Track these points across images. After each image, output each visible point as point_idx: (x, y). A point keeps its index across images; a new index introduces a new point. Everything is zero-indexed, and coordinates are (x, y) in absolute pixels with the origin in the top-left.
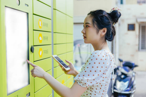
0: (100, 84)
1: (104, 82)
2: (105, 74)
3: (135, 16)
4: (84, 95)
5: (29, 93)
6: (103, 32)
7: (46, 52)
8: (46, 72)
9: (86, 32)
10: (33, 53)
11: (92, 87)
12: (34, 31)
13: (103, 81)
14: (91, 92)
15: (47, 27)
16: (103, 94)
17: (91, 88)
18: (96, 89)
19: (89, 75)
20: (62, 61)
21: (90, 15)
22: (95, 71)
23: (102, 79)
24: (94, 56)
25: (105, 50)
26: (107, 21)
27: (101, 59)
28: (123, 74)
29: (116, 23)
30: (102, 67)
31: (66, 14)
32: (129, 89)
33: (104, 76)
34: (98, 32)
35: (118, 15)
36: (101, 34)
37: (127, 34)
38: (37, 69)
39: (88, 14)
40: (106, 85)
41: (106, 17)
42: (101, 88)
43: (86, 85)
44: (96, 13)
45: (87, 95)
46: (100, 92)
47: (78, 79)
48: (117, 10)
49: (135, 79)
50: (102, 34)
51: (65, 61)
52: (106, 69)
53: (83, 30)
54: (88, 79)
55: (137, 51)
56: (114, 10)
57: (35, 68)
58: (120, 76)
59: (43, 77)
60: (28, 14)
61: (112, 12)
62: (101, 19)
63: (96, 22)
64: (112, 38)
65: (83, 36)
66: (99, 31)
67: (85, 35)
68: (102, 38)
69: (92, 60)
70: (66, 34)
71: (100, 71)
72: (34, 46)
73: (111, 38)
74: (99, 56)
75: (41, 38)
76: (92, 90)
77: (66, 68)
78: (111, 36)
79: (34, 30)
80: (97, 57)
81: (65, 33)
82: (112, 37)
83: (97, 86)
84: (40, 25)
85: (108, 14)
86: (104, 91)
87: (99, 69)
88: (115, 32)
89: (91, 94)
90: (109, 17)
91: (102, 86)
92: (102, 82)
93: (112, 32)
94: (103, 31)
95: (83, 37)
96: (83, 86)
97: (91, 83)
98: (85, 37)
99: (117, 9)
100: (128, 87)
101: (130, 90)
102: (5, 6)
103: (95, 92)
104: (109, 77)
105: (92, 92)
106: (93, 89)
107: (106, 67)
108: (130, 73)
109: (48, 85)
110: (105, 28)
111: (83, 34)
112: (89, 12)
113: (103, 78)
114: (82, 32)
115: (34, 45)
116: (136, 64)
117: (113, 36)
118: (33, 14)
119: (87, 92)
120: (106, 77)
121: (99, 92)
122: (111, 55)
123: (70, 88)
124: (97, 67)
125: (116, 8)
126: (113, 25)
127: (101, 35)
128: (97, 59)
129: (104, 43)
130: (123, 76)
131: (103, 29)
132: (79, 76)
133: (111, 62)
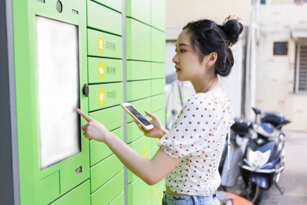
0: (203, 152)
1: (210, 150)
2: (213, 135)
3: (288, 27)
4: (175, 172)
5: (81, 167)
6: (210, 60)
7: (112, 95)
8: (110, 131)
9: (179, 61)
10: (87, 98)
11: (190, 159)
12: (89, 58)
13: (209, 147)
14: (187, 167)
15: (114, 50)
16: (208, 170)
17: (187, 160)
18: (197, 162)
19: (183, 137)
20: (139, 114)
21: (186, 30)
22: (195, 130)
23: (206, 144)
24: (192, 103)
25: (212, 92)
26: (217, 39)
27: (206, 109)
28: (260, 136)
29: (234, 43)
30: (207, 123)
31: (151, 26)
32: (270, 164)
33: (211, 139)
34: (201, 60)
35: (238, 28)
36: (207, 63)
37: (270, 61)
38: (94, 126)
39: (184, 29)
40: (214, 155)
41: (216, 32)
42: (205, 161)
43: (178, 153)
44: (197, 25)
45: (181, 171)
46: (203, 167)
47: (164, 144)
48: (235, 20)
49: (283, 145)
50: (209, 64)
51: (145, 113)
52: (214, 126)
53: (174, 58)
54: (181, 145)
55: (290, 93)
56: (231, 19)
57: (90, 123)
58: (255, 141)
59: (104, 140)
60: (77, 27)
61: (226, 24)
62: (207, 36)
63: (198, 43)
64: (228, 70)
65: (176, 67)
66: (204, 57)
67: (178, 66)
68: (209, 70)
69: (189, 110)
70: (151, 62)
71: (204, 130)
72: (89, 84)
73: (225, 71)
74: (201, 103)
75: (102, 71)
76: (190, 164)
77: (146, 125)
78: (225, 66)
79: (88, 56)
80: (199, 105)
81: (150, 60)
82: (226, 69)
83: (199, 156)
84: (101, 47)
85: (219, 26)
86: (210, 165)
87: (202, 126)
88: (232, 59)
89: (187, 170)
90: (222, 33)
91: (206, 156)
92: (206, 150)
93: (227, 60)
94: (210, 58)
95: (176, 69)
96: (173, 156)
97: (187, 150)
98: (178, 70)
99: (235, 18)
100: (270, 161)
101: (274, 168)
102: (36, 15)
103: (195, 167)
104: (219, 140)
105: (190, 166)
106: (191, 161)
107: (214, 123)
108: (275, 135)
109: (114, 155)
110: (214, 53)
111: (175, 64)
112: (186, 24)
113: (209, 142)
114: (173, 61)
115: (90, 82)
116: (287, 118)
117: (228, 68)
118: (88, 27)
119: (180, 166)
120: (214, 142)
121: (201, 167)
122: (223, 103)
123: (150, 159)
124: (199, 123)
125: (234, 16)
126: (230, 47)
127: (207, 65)
128: (197, 109)
129: (212, 80)
130: (260, 141)
131: (211, 54)
132: (166, 138)
133: (223, 115)
